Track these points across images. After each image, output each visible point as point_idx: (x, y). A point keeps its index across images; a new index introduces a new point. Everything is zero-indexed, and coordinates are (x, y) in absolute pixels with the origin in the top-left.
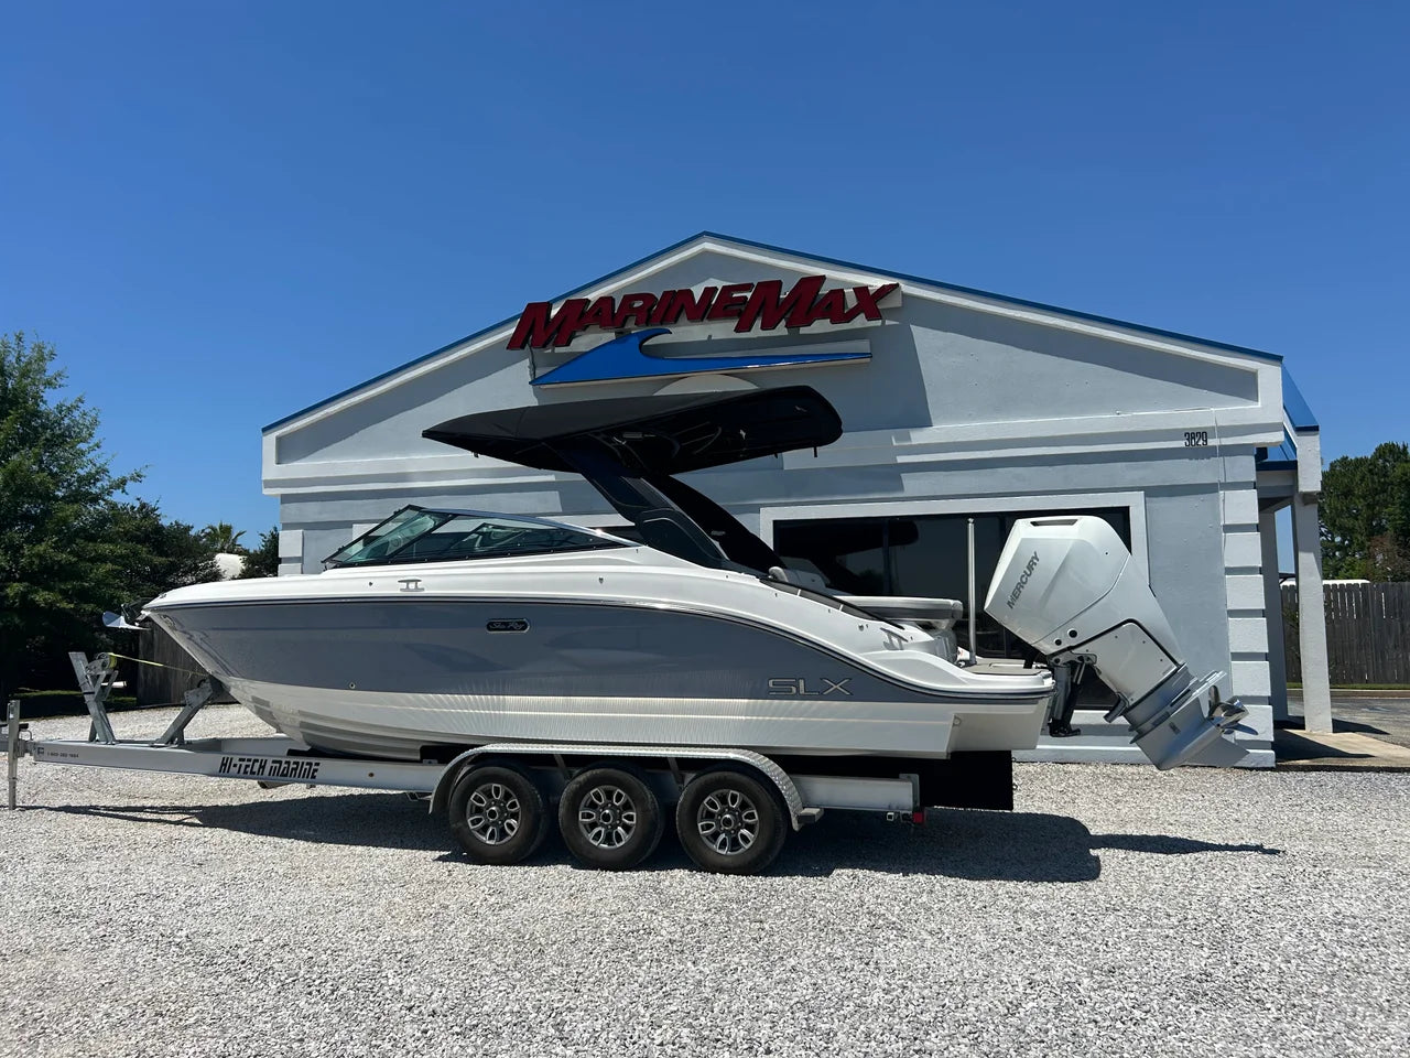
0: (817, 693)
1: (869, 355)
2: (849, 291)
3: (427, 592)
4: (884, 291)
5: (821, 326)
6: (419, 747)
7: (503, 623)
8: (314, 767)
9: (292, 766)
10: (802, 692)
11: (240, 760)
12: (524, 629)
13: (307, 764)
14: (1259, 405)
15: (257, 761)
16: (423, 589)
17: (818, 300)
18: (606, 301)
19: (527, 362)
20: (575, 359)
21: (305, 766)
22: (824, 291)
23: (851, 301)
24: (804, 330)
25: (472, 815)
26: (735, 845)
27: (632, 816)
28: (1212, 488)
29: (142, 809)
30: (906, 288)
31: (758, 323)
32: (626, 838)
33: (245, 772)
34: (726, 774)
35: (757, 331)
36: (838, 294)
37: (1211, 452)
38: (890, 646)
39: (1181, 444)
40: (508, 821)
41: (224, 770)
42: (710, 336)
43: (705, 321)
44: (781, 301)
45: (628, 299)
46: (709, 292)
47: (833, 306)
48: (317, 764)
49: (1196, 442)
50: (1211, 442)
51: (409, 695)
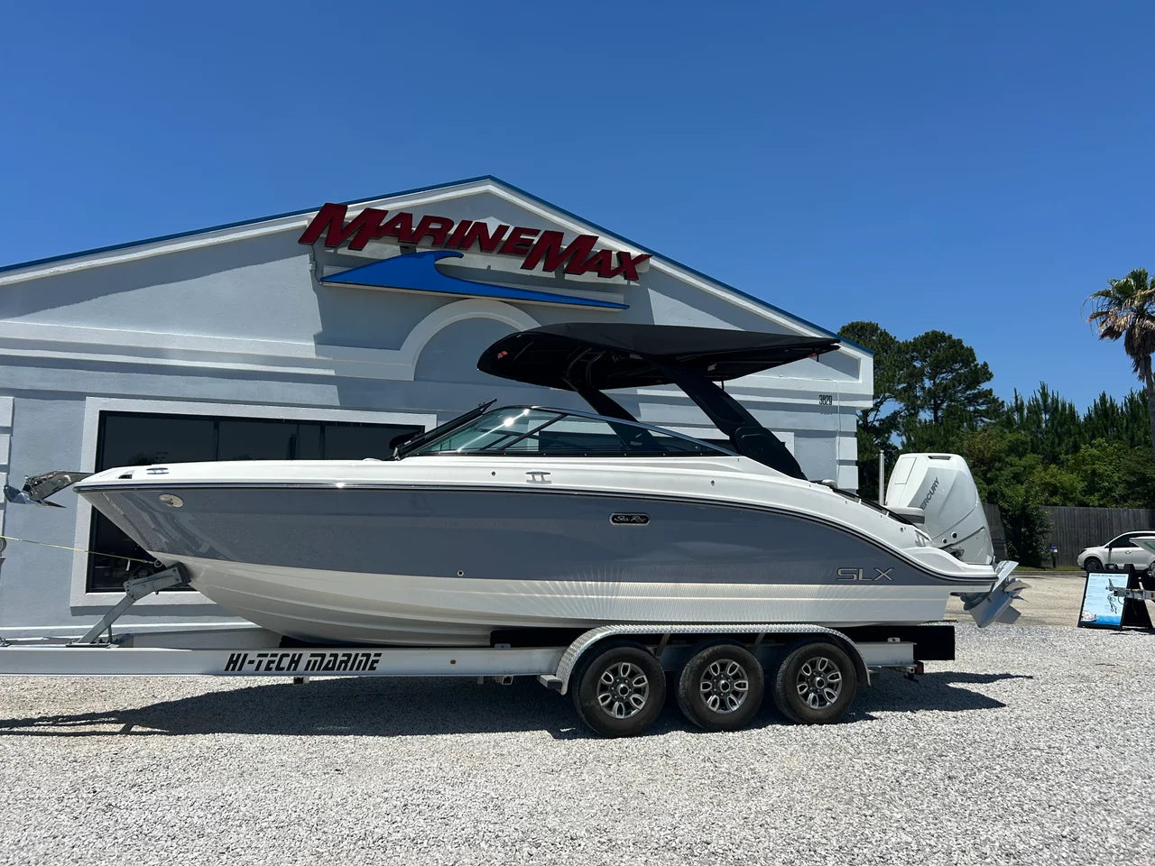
0: (871, 580)
1: (625, 307)
2: (614, 253)
3: (554, 485)
4: (640, 259)
5: (590, 277)
6: (489, 633)
7: (626, 517)
8: (372, 658)
9: (340, 658)
10: (860, 578)
11: (260, 655)
12: (645, 522)
13: (363, 655)
14: (860, 381)
15: (288, 655)
16: (550, 482)
17: (591, 256)
18: (404, 217)
19: (307, 257)
20: (369, 265)
21: (359, 658)
22: (596, 249)
23: (615, 263)
24: (568, 277)
25: (601, 693)
26: (822, 700)
27: (745, 684)
28: (832, 434)
29: (30, 722)
30: (653, 261)
31: (541, 265)
32: (739, 702)
33: (268, 668)
34: (820, 645)
35: (538, 270)
36: (607, 253)
37: (834, 410)
38: (918, 544)
39: (817, 402)
40: (633, 696)
41: (234, 666)
42: (489, 267)
43: (494, 253)
44: (561, 251)
45: (427, 220)
46: (502, 230)
47: (602, 262)
48: (379, 655)
49: (826, 402)
50: (834, 403)
51: (523, 583)
